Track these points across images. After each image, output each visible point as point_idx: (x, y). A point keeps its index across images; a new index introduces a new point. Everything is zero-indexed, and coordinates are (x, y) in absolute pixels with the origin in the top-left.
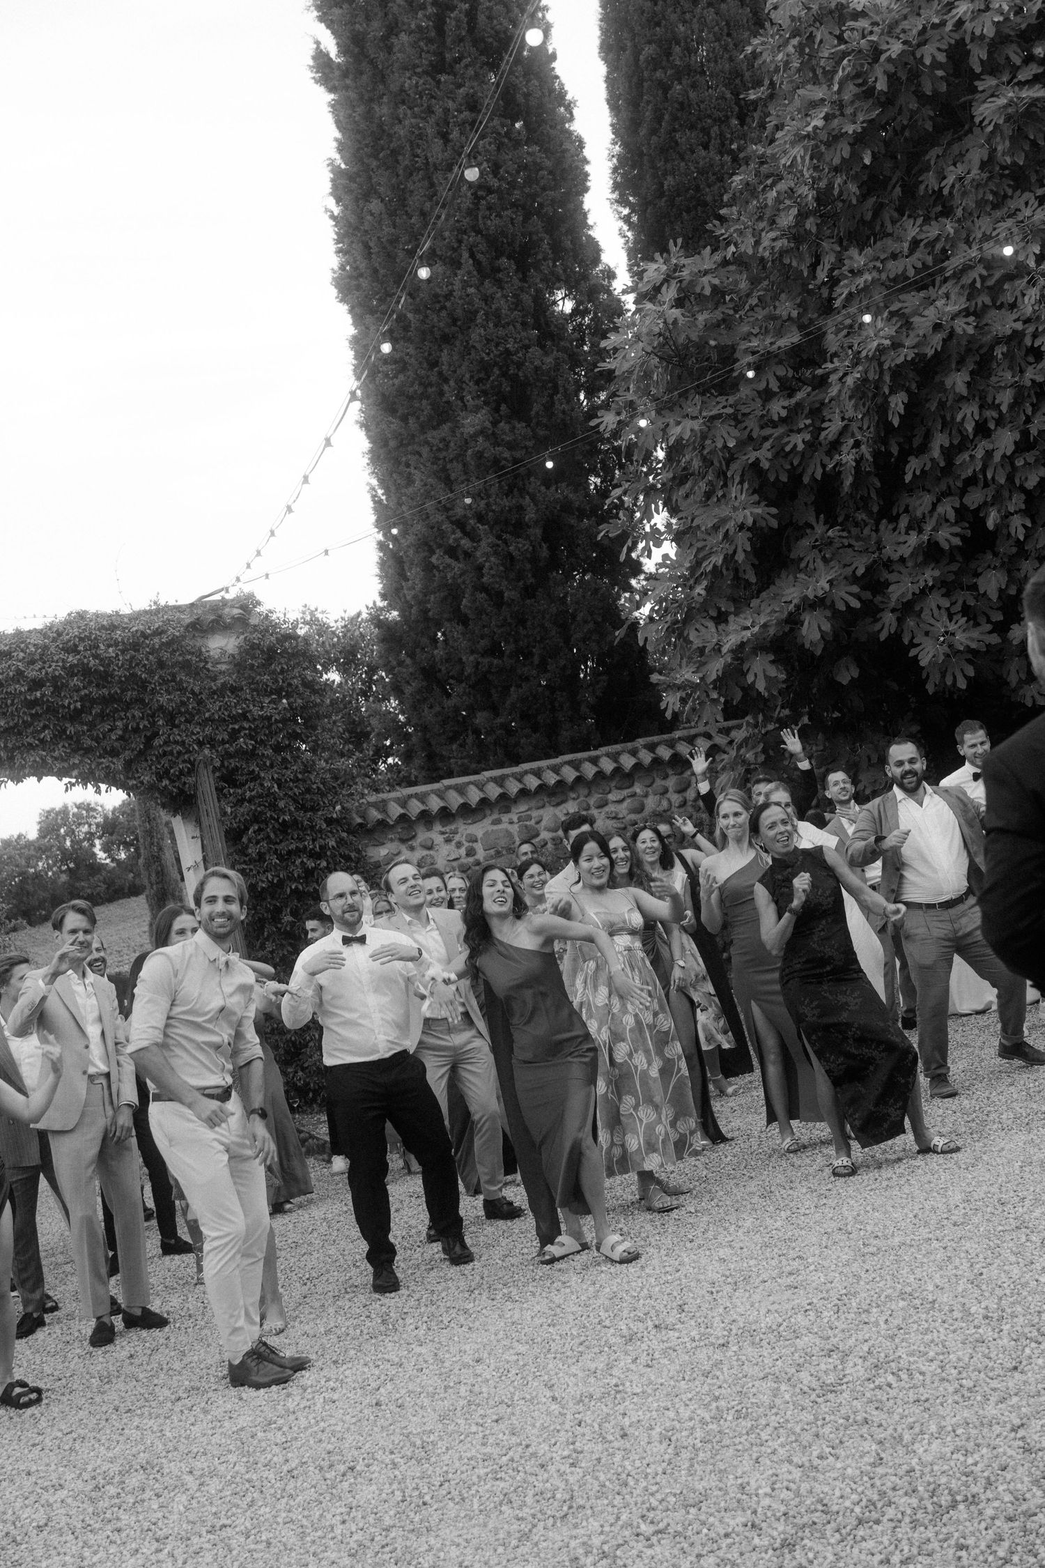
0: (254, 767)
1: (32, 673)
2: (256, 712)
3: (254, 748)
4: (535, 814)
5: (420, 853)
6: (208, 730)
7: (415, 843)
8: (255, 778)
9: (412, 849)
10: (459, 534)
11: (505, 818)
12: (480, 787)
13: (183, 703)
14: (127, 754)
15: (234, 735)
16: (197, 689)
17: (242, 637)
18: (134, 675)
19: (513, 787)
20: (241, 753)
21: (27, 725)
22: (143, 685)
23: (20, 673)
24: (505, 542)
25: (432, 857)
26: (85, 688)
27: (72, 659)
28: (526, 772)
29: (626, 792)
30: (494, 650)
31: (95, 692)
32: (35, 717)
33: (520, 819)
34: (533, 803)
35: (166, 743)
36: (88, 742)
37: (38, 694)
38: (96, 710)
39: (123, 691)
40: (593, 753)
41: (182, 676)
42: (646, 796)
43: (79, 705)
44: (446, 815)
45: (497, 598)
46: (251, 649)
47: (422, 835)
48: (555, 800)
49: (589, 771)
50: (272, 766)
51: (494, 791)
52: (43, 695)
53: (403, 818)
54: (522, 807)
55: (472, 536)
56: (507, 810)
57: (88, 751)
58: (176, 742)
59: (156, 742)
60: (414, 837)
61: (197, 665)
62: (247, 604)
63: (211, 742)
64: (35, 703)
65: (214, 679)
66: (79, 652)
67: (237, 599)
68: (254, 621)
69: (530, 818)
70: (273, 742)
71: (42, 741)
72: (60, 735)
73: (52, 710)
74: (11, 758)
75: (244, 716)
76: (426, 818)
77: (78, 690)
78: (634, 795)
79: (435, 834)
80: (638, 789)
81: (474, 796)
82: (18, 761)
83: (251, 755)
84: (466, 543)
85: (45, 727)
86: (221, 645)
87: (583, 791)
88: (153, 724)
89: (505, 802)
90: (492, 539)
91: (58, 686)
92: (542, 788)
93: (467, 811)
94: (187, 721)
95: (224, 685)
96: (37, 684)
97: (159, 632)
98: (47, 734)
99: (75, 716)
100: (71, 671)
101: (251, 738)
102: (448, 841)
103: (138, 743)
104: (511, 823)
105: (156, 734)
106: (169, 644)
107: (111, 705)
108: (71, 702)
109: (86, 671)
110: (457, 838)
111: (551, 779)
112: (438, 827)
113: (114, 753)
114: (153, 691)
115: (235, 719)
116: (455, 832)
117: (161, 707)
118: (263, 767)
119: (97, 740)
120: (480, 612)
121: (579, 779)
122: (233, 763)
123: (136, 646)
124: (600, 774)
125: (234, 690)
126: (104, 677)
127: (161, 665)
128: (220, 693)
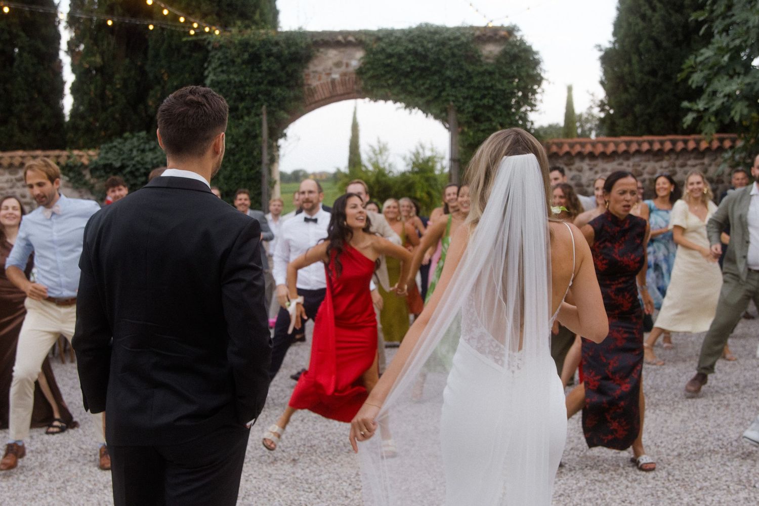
0: (490, 115)
1: (389, 50)
2: (499, 86)
3: (494, 105)
4: (643, 164)
5: (574, 173)
6: (471, 92)
7: (573, 167)
8: (489, 120)
9: (570, 170)
10: (647, 7)
11: (626, 163)
12: (617, 144)
13: (461, 77)
14: (429, 98)
15: (484, 97)
16: (470, 70)
17: (502, 48)
18: (439, 58)
19: (634, 147)
20: (484, 106)
21: (383, 75)
22: (443, 64)
23: (383, 50)
24: (670, 14)
25: (580, 176)
26: (414, 61)
27: (411, 46)
28: (644, 141)
29: (698, 162)
30: (653, 73)
31: (418, 64)
32: (387, 72)
33: (633, 165)
34: (643, 158)
35: (448, 95)
36: (410, 88)
37: (389, 61)
38: (417, 73)
39: (432, 65)
40: (686, 137)
41: (463, 63)
42: (710, 165)
43: (409, 69)
44: (592, 156)
45: (658, 45)
46: (505, 53)
47: (578, 164)
48: (656, 158)
49: (680, 146)
50: (501, 115)
51: (623, 147)
52: (391, 62)
53: (568, 153)
54: (636, 159)
55: (654, 9)
56: (628, 159)
57: (410, 93)
58: (453, 96)
59: (444, 94)
60: (572, 164)
61: (474, 59)
62: (511, 31)
63: (471, 98)
64: (388, 65)
65: (481, 66)
66: (415, 43)
67: (508, 27)
68: (511, 39)
69: (639, 165)
70: (504, 103)
71: (388, 85)
72: (397, 83)
73: (396, 70)
74: (372, 90)
75: (492, 87)
76: (581, 156)
77: (409, 61)
78: (703, 164)
79: (585, 165)
80: (706, 161)
81: (611, 148)
82: (375, 92)
83: (490, 108)
84: (649, 12)
85: (391, 78)
86: (491, 50)
87: (673, 156)
88: (443, 85)
89: (626, 155)
90: (663, 12)
91: (400, 58)
92: (649, 152)
93: (603, 156)
94: (462, 86)
95: (486, 71)
96: (390, 56)
97: (457, 39)
98: (390, 82)
99: (407, 75)
100: (409, 52)
101: (494, 99)
102: (591, 169)
103: (434, 93)
104: (628, 166)
105: (444, 90)
106: (459, 45)
107: (424, 72)
108: (406, 67)
109: (415, 53)
110: (596, 169)
111: (657, 147)
112: (587, 161)
113: (422, 95)
114: (447, 68)
115: (487, 88)
116: (595, 166)
117: (449, 78)
118: (495, 115)
119: (416, 88)
120: (648, 51)
121: (672, 151)
122: (480, 111)
123: (443, 44)
124: (684, 150)
125: (491, 73)
126: (424, 58)
127: (454, 55)
128: (482, 74)
